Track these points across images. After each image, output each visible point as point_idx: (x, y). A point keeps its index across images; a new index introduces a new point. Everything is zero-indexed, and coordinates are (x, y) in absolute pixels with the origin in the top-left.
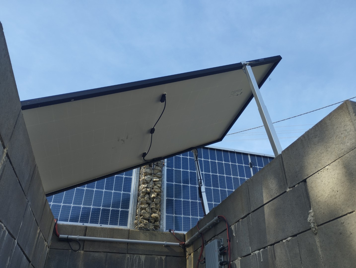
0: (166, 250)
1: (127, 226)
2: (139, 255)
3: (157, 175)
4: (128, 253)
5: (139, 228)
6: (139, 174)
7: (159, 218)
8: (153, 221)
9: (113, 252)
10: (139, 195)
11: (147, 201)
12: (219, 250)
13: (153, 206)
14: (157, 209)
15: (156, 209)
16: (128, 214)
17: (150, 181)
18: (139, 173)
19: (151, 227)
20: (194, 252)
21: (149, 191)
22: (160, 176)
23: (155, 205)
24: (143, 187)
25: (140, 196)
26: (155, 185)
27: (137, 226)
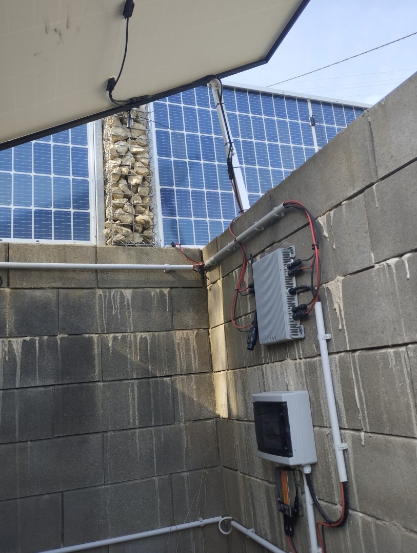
0: (169, 278)
1: (89, 240)
2: (120, 290)
3: (140, 141)
4: (98, 288)
5: (115, 242)
6: (101, 140)
7: (151, 223)
8: (140, 229)
9: (70, 287)
10: (106, 181)
11: (124, 192)
12: (286, 268)
13: (137, 200)
14: (145, 207)
15: (143, 207)
16: (89, 219)
17: (126, 153)
18: (101, 137)
19: (138, 239)
20: (223, 277)
21: (126, 172)
22: (145, 144)
23: (140, 198)
24: (113, 165)
25: (110, 182)
26: (137, 160)
27: (109, 239)
